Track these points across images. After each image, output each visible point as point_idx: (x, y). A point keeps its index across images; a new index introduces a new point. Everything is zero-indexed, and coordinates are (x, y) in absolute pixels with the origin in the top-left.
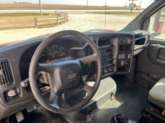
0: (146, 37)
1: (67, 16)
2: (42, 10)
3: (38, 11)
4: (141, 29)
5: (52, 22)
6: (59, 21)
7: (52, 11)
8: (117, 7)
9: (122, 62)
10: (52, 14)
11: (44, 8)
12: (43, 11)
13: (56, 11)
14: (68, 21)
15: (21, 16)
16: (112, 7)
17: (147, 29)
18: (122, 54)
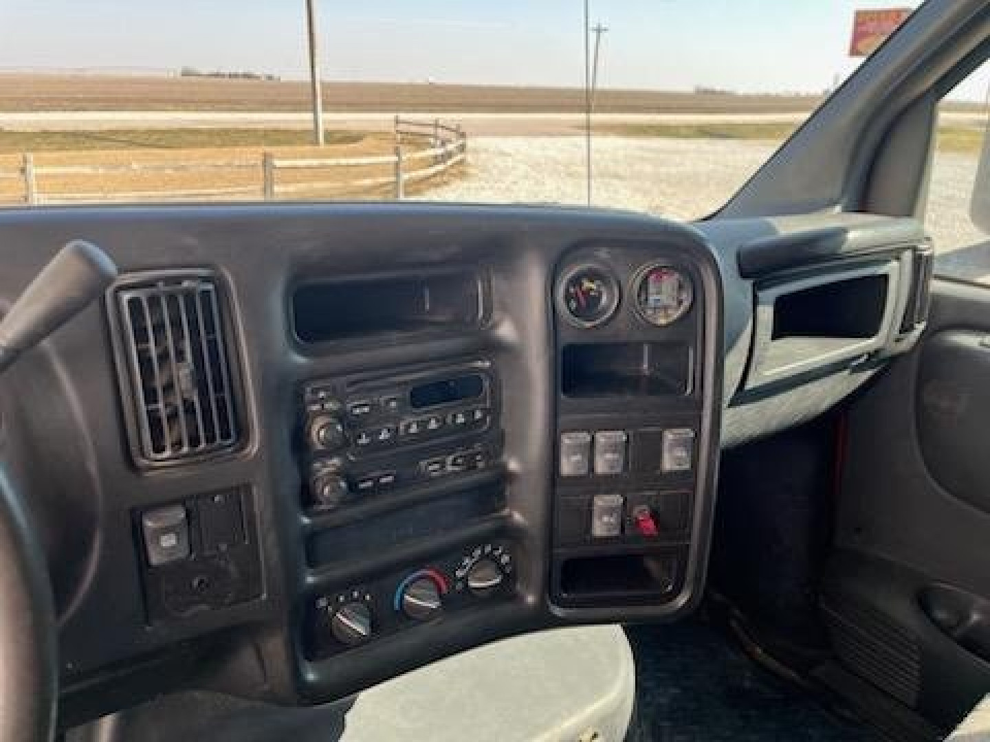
0: (891, 268)
1: (462, 148)
2: (322, 116)
3: (300, 119)
4: (862, 204)
5: (368, 182)
6: (405, 177)
7: (383, 119)
8: (777, 98)
9: (600, 502)
10: (380, 135)
11: (333, 104)
12: (328, 119)
13: (403, 116)
14: (463, 175)
15: (203, 145)
16: (747, 98)
17: (909, 207)
18: (592, 428)
